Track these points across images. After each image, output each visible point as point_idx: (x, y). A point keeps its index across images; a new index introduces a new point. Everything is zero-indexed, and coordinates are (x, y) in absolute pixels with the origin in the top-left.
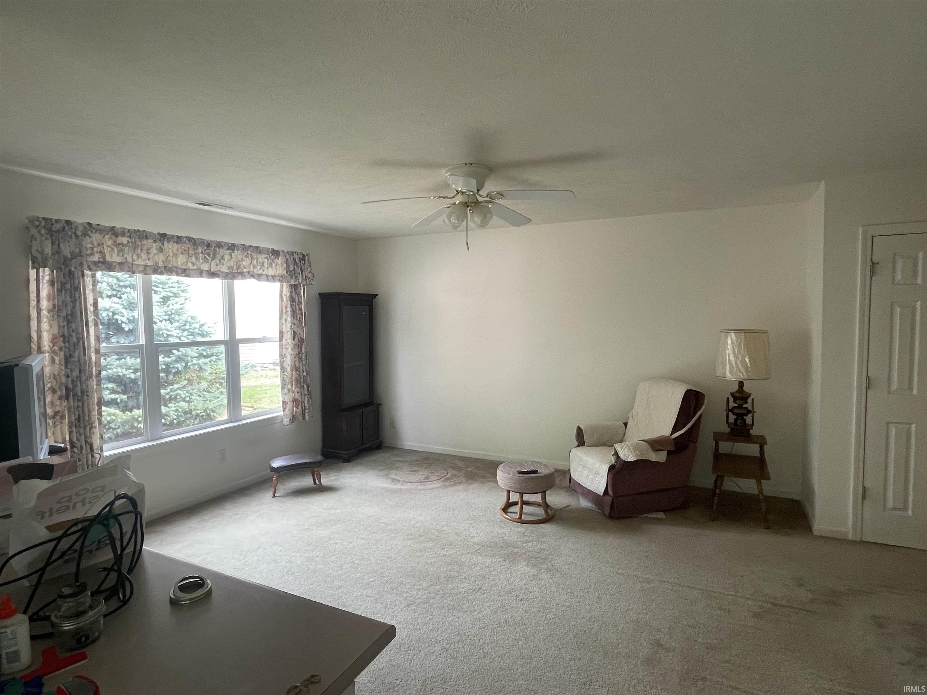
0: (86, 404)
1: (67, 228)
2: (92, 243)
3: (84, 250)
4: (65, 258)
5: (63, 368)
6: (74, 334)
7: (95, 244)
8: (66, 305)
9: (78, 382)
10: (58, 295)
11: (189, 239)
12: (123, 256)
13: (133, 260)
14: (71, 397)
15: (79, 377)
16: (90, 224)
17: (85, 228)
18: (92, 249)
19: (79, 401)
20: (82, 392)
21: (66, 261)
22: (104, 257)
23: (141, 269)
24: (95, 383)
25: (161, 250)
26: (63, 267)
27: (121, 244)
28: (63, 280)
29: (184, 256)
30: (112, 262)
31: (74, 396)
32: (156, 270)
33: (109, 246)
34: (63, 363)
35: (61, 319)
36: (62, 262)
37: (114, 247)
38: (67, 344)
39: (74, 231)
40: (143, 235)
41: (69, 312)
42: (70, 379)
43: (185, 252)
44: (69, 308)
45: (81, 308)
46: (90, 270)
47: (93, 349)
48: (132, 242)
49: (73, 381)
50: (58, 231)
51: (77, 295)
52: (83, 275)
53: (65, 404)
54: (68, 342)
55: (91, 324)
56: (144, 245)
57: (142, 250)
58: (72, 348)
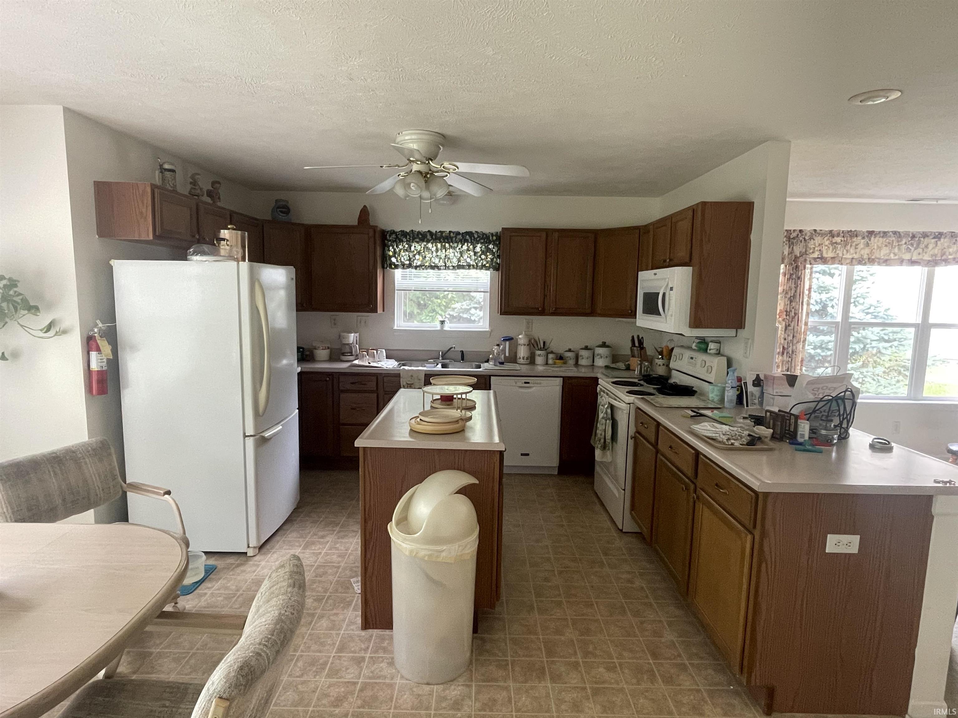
0: (794, 360)
1: (800, 235)
2: (815, 244)
3: (808, 249)
4: (796, 257)
5: (783, 333)
6: (793, 310)
7: (817, 245)
8: (791, 289)
9: (791, 344)
10: (787, 282)
11: (895, 233)
12: (835, 252)
13: (843, 255)
14: (785, 354)
15: (792, 341)
16: (815, 231)
17: (812, 234)
18: (814, 248)
19: (790, 357)
20: (793, 352)
21: (796, 259)
22: (822, 254)
23: (848, 261)
24: (801, 346)
25: (868, 245)
26: (793, 263)
27: (836, 243)
28: (792, 272)
29: (887, 248)
30: (827, 258)
31: (787, 353)
32: (861, 262)
33: (826, 246)
34: (784, 329)
35: (787, 299)
36: (793, 259)
37: (830, 246)
38: (788, 317)
39: (803, 236)
40: (853, 234)
41: (792, 295)
42: (786, 341)
43: (890, 245)
44: (793, 292)
45: (800, 292)
46: (811, 264)
47: (804, 322)
48: (844, 241)
49: (788, 342)
50: (794, 238)
51: (799, 283)
52: (805, 268)
53: (780, 358)
54: (789, 315)
55: (805, 303)
56: (854, 241)
57: (851, 246)
58: (791, 320)
